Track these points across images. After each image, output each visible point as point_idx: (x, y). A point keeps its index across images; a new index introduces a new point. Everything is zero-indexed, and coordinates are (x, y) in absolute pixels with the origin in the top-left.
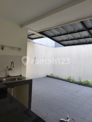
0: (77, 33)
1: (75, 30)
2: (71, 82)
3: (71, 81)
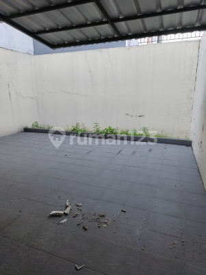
3: (80, 133)
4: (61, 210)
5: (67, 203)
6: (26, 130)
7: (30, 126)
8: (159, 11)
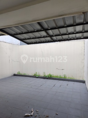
0: (37, 33)
1: (35, 30)
2: (37, 78)
3: (37, 76)
4: (29, 113)
5: (32, 110)
6: (15, 75)
7: (16, 73)
8: (67, 33)
